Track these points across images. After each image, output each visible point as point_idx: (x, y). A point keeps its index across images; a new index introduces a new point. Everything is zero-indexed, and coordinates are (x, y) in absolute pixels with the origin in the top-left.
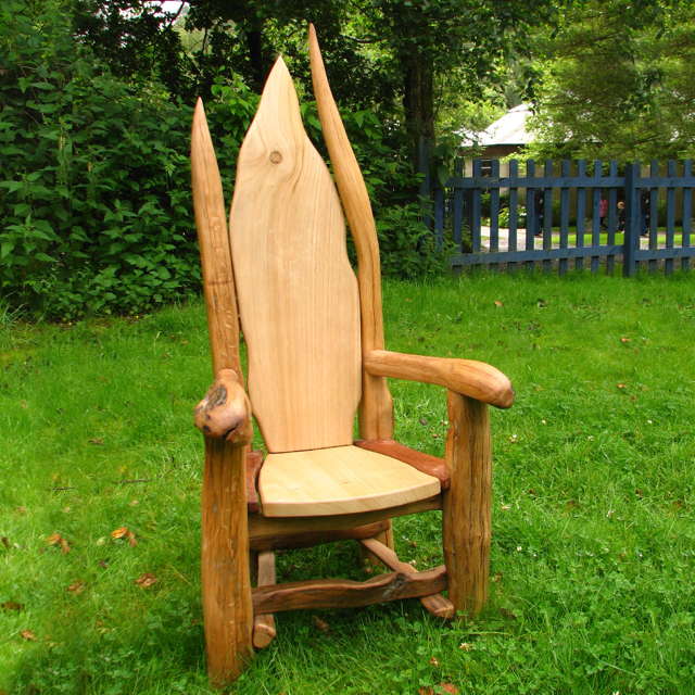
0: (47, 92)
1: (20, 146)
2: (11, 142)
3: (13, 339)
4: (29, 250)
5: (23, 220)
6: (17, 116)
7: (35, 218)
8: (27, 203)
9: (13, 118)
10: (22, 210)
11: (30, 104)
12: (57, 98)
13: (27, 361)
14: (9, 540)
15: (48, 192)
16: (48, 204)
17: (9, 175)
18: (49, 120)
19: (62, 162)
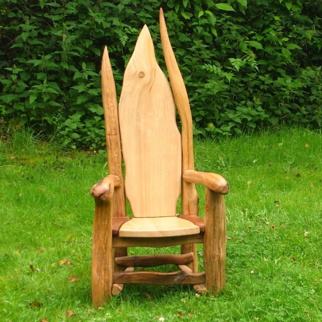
0: (56, 8)
1: (41, 39)
2: (35, 37)
3: (36, 151)
4: (45, 99)
5: (42, 82)
6: (39, 22)
7: (49, 81)
8: (45, 72)
9: (36, 23)
10: (42, 76)
11: (46, 15)
12: (61, 12)
13: (45, 163)
14: (34, 267)
15: (57, 66)
16: (56, 73)
17: (34, 56)
18: (57, 24)
19: (64, 49)
